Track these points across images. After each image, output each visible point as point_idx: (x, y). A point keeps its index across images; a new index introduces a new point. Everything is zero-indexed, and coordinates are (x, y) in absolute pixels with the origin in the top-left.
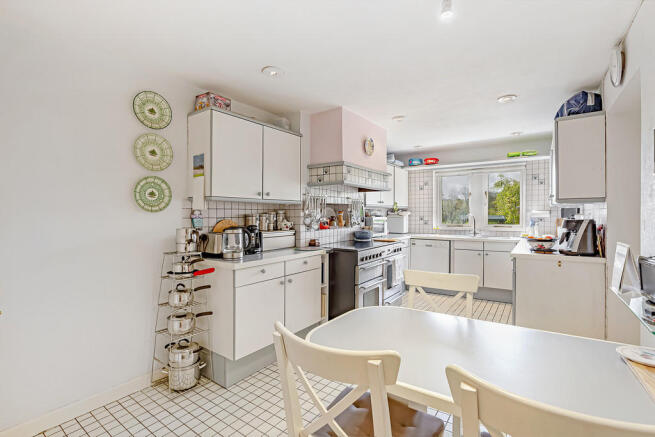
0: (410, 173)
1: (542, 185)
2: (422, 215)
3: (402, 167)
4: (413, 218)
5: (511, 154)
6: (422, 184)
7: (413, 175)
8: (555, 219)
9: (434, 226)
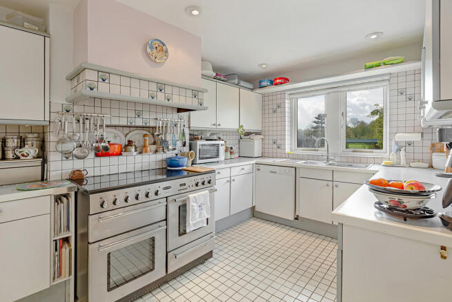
0: (264, 96)
1: (412, 102)
2: (275, 138)
3: (252, 90)
4: (267, 142)
5: (368, 64)
6: (275, 106)
7: (266, 99)
8: (429, 144)
9: (287, 151)
